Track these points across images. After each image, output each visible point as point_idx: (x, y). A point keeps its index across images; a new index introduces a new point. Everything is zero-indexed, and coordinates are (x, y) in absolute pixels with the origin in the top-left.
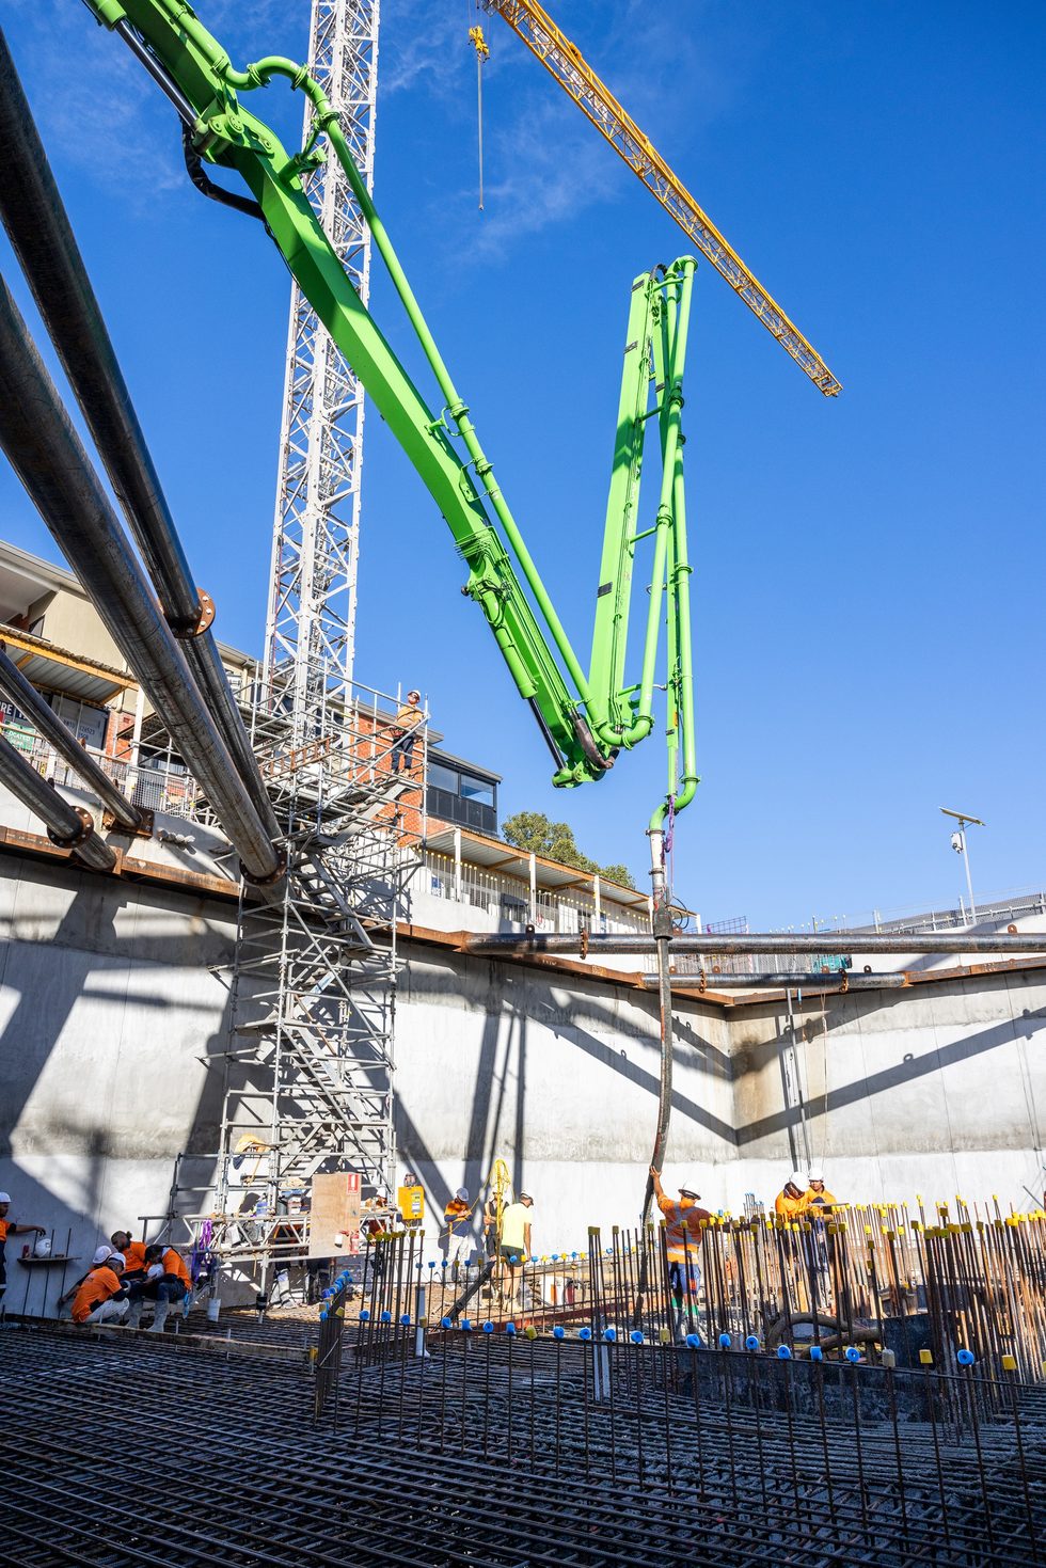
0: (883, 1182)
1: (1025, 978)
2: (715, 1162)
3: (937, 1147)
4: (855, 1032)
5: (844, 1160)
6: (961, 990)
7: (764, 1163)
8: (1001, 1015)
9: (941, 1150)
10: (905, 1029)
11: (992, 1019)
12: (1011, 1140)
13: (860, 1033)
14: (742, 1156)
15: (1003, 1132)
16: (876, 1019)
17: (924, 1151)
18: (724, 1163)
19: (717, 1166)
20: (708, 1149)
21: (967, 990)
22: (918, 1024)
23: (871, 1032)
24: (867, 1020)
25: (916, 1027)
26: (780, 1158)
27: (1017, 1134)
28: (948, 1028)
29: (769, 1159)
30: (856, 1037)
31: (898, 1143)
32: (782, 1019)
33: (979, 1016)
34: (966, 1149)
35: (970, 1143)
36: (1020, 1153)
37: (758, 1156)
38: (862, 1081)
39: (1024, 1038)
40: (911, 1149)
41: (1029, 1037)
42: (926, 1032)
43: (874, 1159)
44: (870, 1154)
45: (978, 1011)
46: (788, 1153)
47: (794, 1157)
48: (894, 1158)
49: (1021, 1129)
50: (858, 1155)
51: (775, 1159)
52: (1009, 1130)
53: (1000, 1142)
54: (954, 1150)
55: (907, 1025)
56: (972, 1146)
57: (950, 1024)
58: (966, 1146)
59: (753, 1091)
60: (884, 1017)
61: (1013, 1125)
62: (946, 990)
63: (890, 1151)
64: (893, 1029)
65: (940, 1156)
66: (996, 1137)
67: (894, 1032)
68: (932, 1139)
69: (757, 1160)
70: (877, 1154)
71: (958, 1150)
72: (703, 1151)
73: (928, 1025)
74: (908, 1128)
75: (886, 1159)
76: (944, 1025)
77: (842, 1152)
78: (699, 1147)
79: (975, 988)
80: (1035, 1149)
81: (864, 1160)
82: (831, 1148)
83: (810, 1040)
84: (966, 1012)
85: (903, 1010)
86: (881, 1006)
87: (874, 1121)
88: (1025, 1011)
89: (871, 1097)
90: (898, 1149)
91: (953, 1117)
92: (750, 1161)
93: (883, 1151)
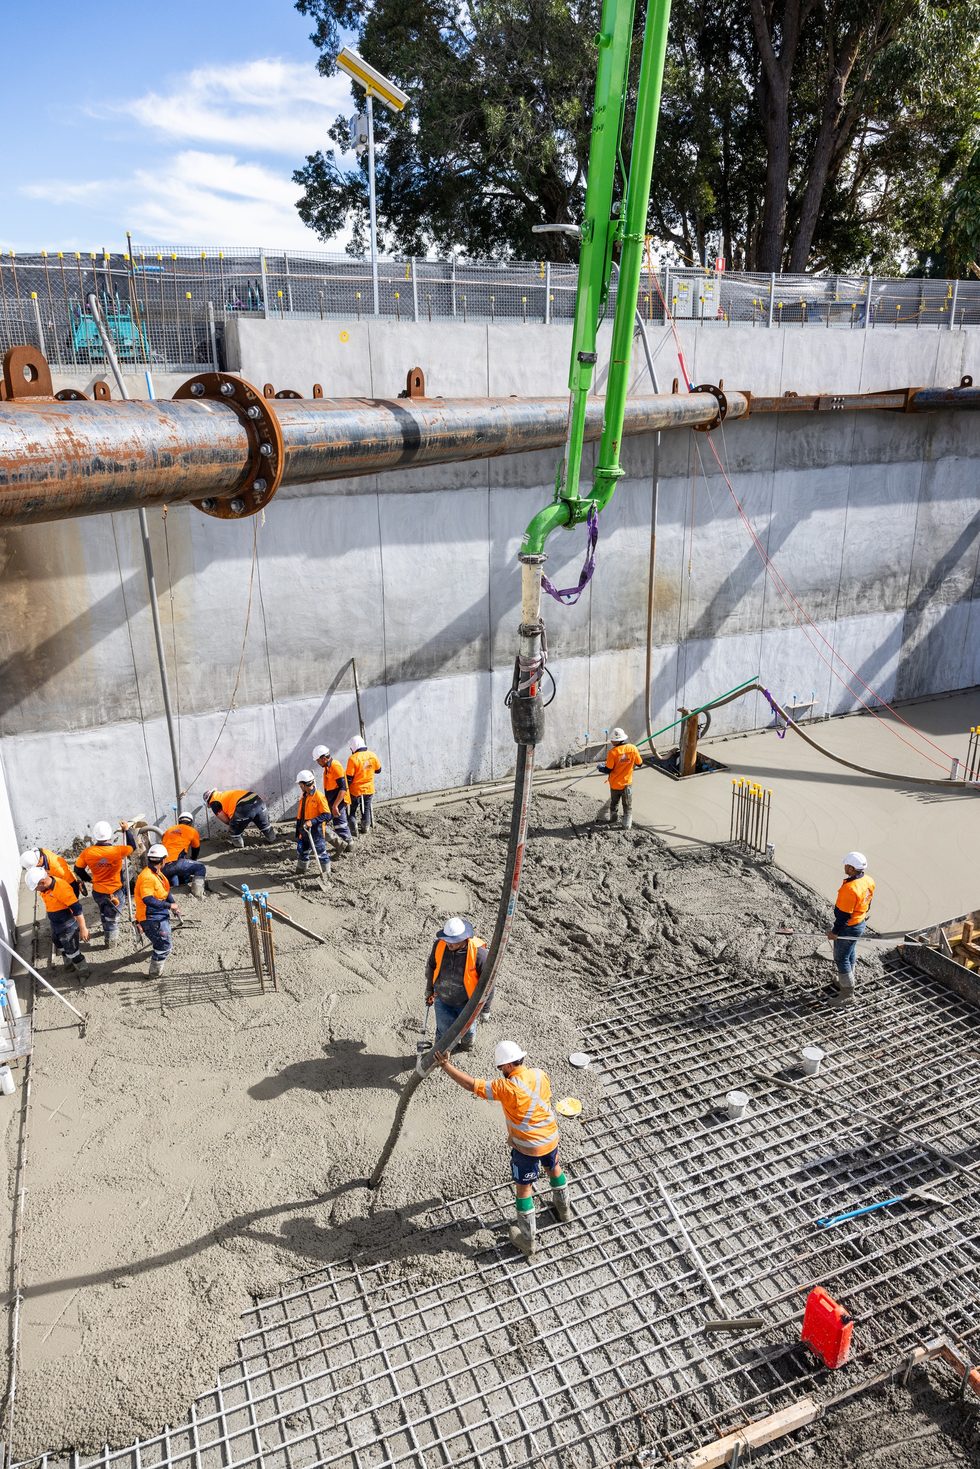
0: (279, 741)
3: (363, 681)
7: (54, 737)
8: (474, 480)
9: (370, 683)
11: (461, 487)
12: (464, 660)
15: (455, 652)
26: (90, 725)
27: (472, 651)
28: (398, 497)
29: (66, 729)
31: (308, 680)
33: (444, 480)
34: (404, 679)
35: (410, 670)
42: (365, 502)
43: (267, 708)
44: (261, 701)
48: (298, 703)
49: (477, 644)
50: (239, 704)
51: (80, 727)
52: (462, 648)
53: (449, 663)
54: (386, 682)
56: (413, 674)
57: (401, 492)
58: (405, 674)
59: (22, 609)
61: (469, 640)
63: (292, 691)
66: (444, 659)
69: (39, 736)
70: (273, 699)
71: (393, 681)
73: (368, 492)
75: (281, 707)
76: (393, 492)
77: (213, 702)
80: (490, 670)
81: (252, 711)
90: (307, 690)
91: (391, 634)
92: (20, 738)
93: (282, 694)
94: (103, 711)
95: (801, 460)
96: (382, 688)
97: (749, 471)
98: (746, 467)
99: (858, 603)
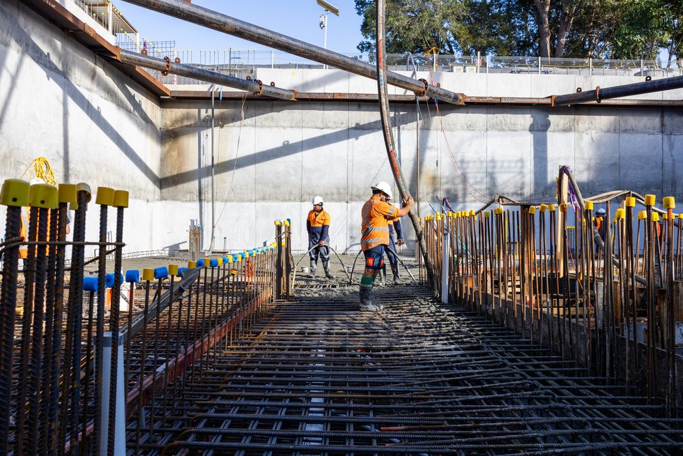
0: (256, 218)
1: (359, 106)
2: (148, 201)
3: (292, 199)
4: (252, 126)
5: (234, 204)
6: (322, 107)
7: (178, 203)
8: (342, 126)
9: (295, 200)
10: (285, 128)
11: (337, 127)
12: (335, 196)
13: (255, 126)
14: (162, 198)
15: (331, 192)
16: (267, 119)
17: (284, 200)
18: (152, 202)
19: (149, 203)
20: (145, 191)
21: (325, 107)
22: (293, 125)
23: (262, 127)
24: (261, 118)
25: (291, 127)
26: (190, 201)
27: (339, 193)
28: (311, 130)
29: (182, 201)
30: (253, 129)
31: (270, 195)
32: (203, 111)
33: (330, 125)
36: (339, 204)
37: (174, 198)
38: (252, 155)
39: (354, 139)
40: (277, 199)
41: (357, 139)
42: (297, 131)
43: (253, 203)
44: (251, 201)
45: (330, 122)
46: (196, 198)
47: (200, 200)
48: (265, 204)
49: (342, 191)
50: (243, 201)
51: (186, 201)
52: (335, 191)
53: (329, 197)
54: (302, 201)
55: (286, 124)
57: (312, 128)
60: (272, 119)
61: (338, 188)
62: (313, 106)
63: (264, 199)
64: (277, 126)
65: (294, 203)
66: (327, 194)
67: (277, 129)
68: (290, 193)
69: (173, 202)
70: (256, 201)
71: (304, 201)
72: (142, 193)
73: (299, 127)
74: (277, 187)
75: (260, 204)
76: (309, 127)
77: (232, 198)
78: (140, 189)
79: (331, 107)
80: (347, 202)
81: (248, 204)
82: (226, 196)
83: (222, 127)
84: (323, 122)
85: (285, 115)
86: (271, 112)
87: (256, 181)
88: (357, 124)
89: (257, 165)
90: (269, 199)
91: (304, 182)
92: (168, 202)
93: (259, 199)
94: (195, 196)
95: (501, 127)
96: (299, 203)
97: (473, 130)
98: (471, 128)
99: (543, 196)
